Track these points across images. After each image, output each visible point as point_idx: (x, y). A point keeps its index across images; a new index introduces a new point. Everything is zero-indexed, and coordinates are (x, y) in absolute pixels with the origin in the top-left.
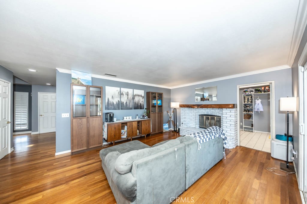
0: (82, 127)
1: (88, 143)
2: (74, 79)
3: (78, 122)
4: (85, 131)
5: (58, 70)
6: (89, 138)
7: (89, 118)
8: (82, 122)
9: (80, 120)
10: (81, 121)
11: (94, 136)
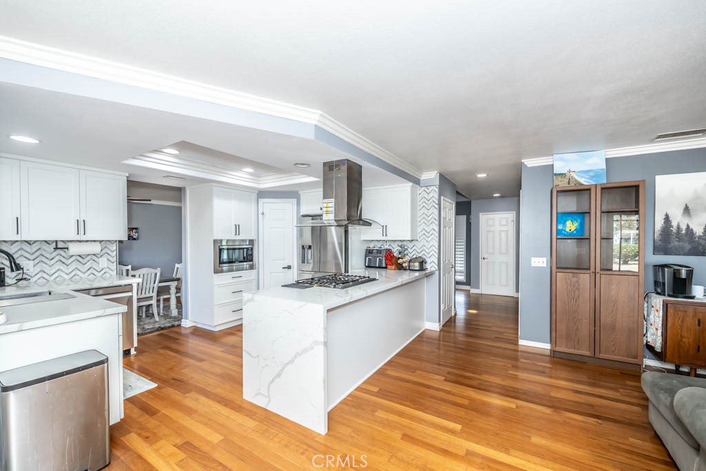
0: (579, 296)
1: (595, 342)
2: (559, 174)
3: (569, 281)
4: (585, 308)
5: (526, 163)
6: (597, 328)
7: (598, 275)
8: (577, 281)
9: (574, 277)
10: (575, 279)
11: (613, 328)
